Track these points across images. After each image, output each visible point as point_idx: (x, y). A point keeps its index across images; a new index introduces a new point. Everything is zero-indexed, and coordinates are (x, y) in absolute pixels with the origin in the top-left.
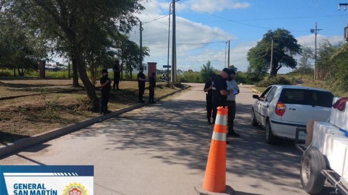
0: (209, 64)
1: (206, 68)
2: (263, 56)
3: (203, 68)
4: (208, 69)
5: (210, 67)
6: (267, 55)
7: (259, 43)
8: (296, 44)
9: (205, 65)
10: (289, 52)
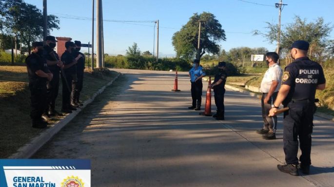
0: (135, 46)
1: (131, 51)
2: (190, 40)
3: (129, 51)
4: (135, 53)
5: (137, 50)
6: (193, 40)
7: (183, 26)
8: (220, 29)
9: (131, 47)
10: (213, 38)
